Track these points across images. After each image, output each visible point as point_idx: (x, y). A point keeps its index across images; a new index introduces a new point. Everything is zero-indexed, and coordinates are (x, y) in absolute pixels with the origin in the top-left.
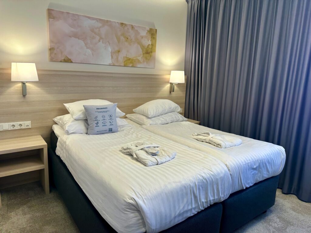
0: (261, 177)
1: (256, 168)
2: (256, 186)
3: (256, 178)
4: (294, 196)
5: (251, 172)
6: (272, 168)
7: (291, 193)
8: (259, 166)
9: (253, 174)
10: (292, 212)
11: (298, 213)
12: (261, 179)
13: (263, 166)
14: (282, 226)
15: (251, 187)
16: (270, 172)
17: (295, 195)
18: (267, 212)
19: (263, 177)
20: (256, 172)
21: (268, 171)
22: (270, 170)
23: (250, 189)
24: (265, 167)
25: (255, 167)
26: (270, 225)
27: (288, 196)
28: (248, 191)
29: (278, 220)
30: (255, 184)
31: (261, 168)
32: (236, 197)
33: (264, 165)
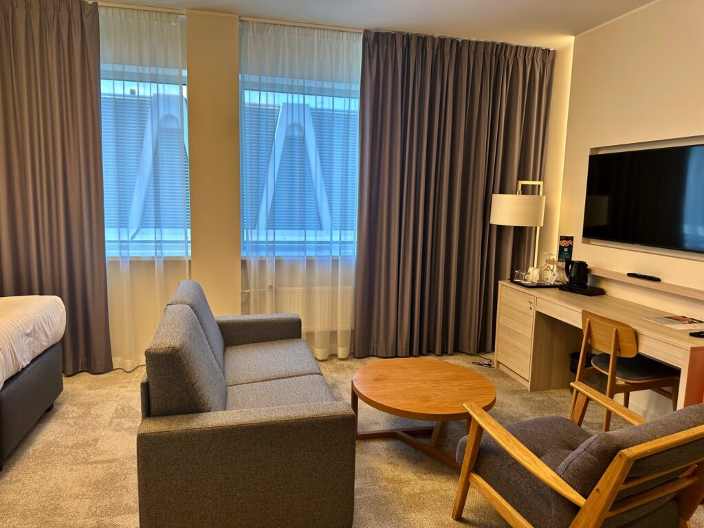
0: (39, 347)
1: (31, 332)
2: (35, 363)
3: (32, 349)
4: (84, 373)
5: (25, 340)
6: (50, 330)
7: (79, 370)
8: (34, 328)
9: (28, 343)
10: (88, 392)
11: (98, 389)
12: (39, 351)
13: (39, 328)
14: (83, 411)
15: (28, 366)
16: (50, 337)
17: (85, 371)
18: (55, 407)
19: (42, 346)
20: (31, 339)
21: (46, 335)
22: (49, 333)
23: (29, 369)
24: (42, 329)
25: (29, 331)
26: (66, 419)
27: (76, 377)
28: (26, 372)
29: (75, 408)
30: (33, 361)
31: (37, 333)
32: (11, 386)
33: (40, 326)
